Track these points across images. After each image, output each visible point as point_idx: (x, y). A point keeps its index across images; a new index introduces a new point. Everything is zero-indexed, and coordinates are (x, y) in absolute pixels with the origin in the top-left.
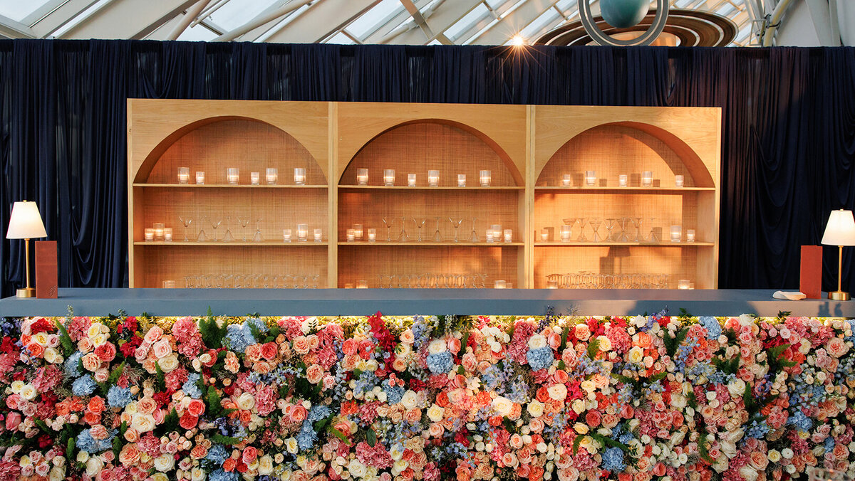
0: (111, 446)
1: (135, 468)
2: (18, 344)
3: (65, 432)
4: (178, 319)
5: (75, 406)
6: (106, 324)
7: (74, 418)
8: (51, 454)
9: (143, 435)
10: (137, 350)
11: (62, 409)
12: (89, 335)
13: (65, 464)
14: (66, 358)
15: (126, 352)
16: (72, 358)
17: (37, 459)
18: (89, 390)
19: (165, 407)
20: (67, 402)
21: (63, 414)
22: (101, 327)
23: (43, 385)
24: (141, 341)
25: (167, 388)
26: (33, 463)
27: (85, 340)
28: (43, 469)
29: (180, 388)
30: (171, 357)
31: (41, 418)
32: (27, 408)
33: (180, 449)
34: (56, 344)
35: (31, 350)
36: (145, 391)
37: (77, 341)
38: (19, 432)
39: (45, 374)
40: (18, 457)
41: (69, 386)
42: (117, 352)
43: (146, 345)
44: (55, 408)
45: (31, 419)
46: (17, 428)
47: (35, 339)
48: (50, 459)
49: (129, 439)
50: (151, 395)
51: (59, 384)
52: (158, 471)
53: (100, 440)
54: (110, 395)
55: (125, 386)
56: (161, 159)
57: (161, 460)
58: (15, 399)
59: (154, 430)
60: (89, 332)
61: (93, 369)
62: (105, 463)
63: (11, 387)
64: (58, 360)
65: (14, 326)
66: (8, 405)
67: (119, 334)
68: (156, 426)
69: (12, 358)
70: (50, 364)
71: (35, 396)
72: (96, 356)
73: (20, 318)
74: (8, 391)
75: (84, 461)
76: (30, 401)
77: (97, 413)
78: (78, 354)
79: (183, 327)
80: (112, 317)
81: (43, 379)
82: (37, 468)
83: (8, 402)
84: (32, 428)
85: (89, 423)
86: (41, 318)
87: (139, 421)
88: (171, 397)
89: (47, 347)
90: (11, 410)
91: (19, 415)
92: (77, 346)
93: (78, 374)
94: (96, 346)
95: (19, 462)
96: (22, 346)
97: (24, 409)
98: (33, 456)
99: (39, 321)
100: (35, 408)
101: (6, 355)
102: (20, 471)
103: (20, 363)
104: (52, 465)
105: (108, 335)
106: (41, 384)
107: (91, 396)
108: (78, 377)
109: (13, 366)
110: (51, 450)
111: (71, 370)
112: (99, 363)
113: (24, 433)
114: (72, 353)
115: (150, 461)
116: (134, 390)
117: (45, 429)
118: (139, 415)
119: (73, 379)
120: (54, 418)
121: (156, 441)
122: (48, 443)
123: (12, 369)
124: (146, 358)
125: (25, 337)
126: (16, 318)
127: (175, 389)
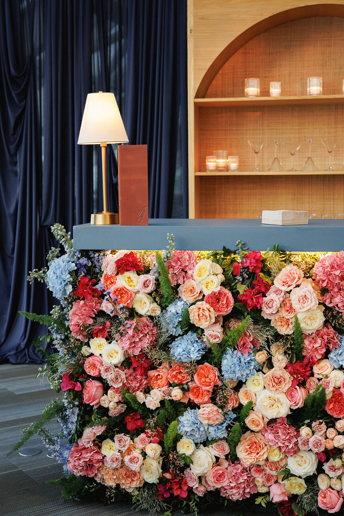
0: (226, 435)
1: (259, 468)
2: (98, 287)
3: (162, 411)
4: (320, 255)
5: (175, 376)
6: (218, 262)
7: (177, 394)
8: (143, 440)
9: (273, 421)
10: (265, 299)
11: (157, 379)
12: (195, 277)
13: (161, 455)
14: (164, 308)
15: (250, 302)
16: (172, 309)
17: (124, 446)
18: (196, 354)
19: (302, 384)
20: (164, 370)
21: (159, 386)
22: (211, 266)
23: (133, 344)
24: (268, 287)
25: (304, 357)
26: (119, 451)
27: (189, 283)
28: (135, 461)
29: (326, 356)
30: (316, 311)
31: (131, 391)
32: (113, 376)
33: (330, 446)
34: (151, 287)
35: (117, 296)
36: (274, 360)
37: (178, 285)
38: (101, 407)
39: (137, 330)
40: (99, 441)
41: (166, 347)
42: (235, 302)
43: (278, 292)
44: (147, 377)
45: (117, 390)
46: (99, 402)
47: (121, 281)
48: (141, 446)
49: (252, 427)
50: (284, 365)
51: (154, 345)
52: (293, 475)
53: (211, 425)
54: (225, 363)
55: (247, 350)
56: (220, 72)
57: (298, 459)
58: (97, 363)
59: (288, 416)
60: (194, 272)
61: (203, 324)
62: (217, 458)
63: (89, 346)
64: (153, 310)
65: (92, 262)
66: (87, 371)
67: (234, 276)
68: (291, 410)
69: (91, 307)
70: (141, 316)
71: (122, 359)
72: (208, 306)
73: (99, 251)
74: (85, 350)
75: (188, 453)
76: (116, 367)
77: (208, 388)
78: (180, 304)
79: (333, 267)
80: (227, 252)
81: (133, 336)
82: (127, 459)
83: (86, 366)
84: (118, 403)
85: (196, 401)
86: (128, 252)
87: (267, 403)
88: (312, 368)
89: (138, 292)
90: (90, 376)
91: (100, 384)
92: (177, 293)
93: (180, 332)
94: (207, 292)
95: (100, 447)
96: (104, 291)
97: (108, 376)
98: (120, 441)
99: (126, 255)
100: (123, 376)
101: (82, 302)
102: (102, 461)
103: (102, 314)
104: (144, 455)
105: (221, 278)
106: (131, 344)
107: (199, 362)
108: (179, 335)
109: (92, 318)
110: (143, 435)
111: (171, 326)
112: (213, 316)
113: (107, 409)
114: (170, 303)
115: (282, 459)
116: (261, 357)
117: (135, 407)
118: (267, 393)
119: (173, 338)
120: (147, 391)
121: (292, 431)
122: (139, 424)
123: (91, 321)
124: (278, 312)
125: (107, 278)
126: (95, 251)
127: (319, 357)
